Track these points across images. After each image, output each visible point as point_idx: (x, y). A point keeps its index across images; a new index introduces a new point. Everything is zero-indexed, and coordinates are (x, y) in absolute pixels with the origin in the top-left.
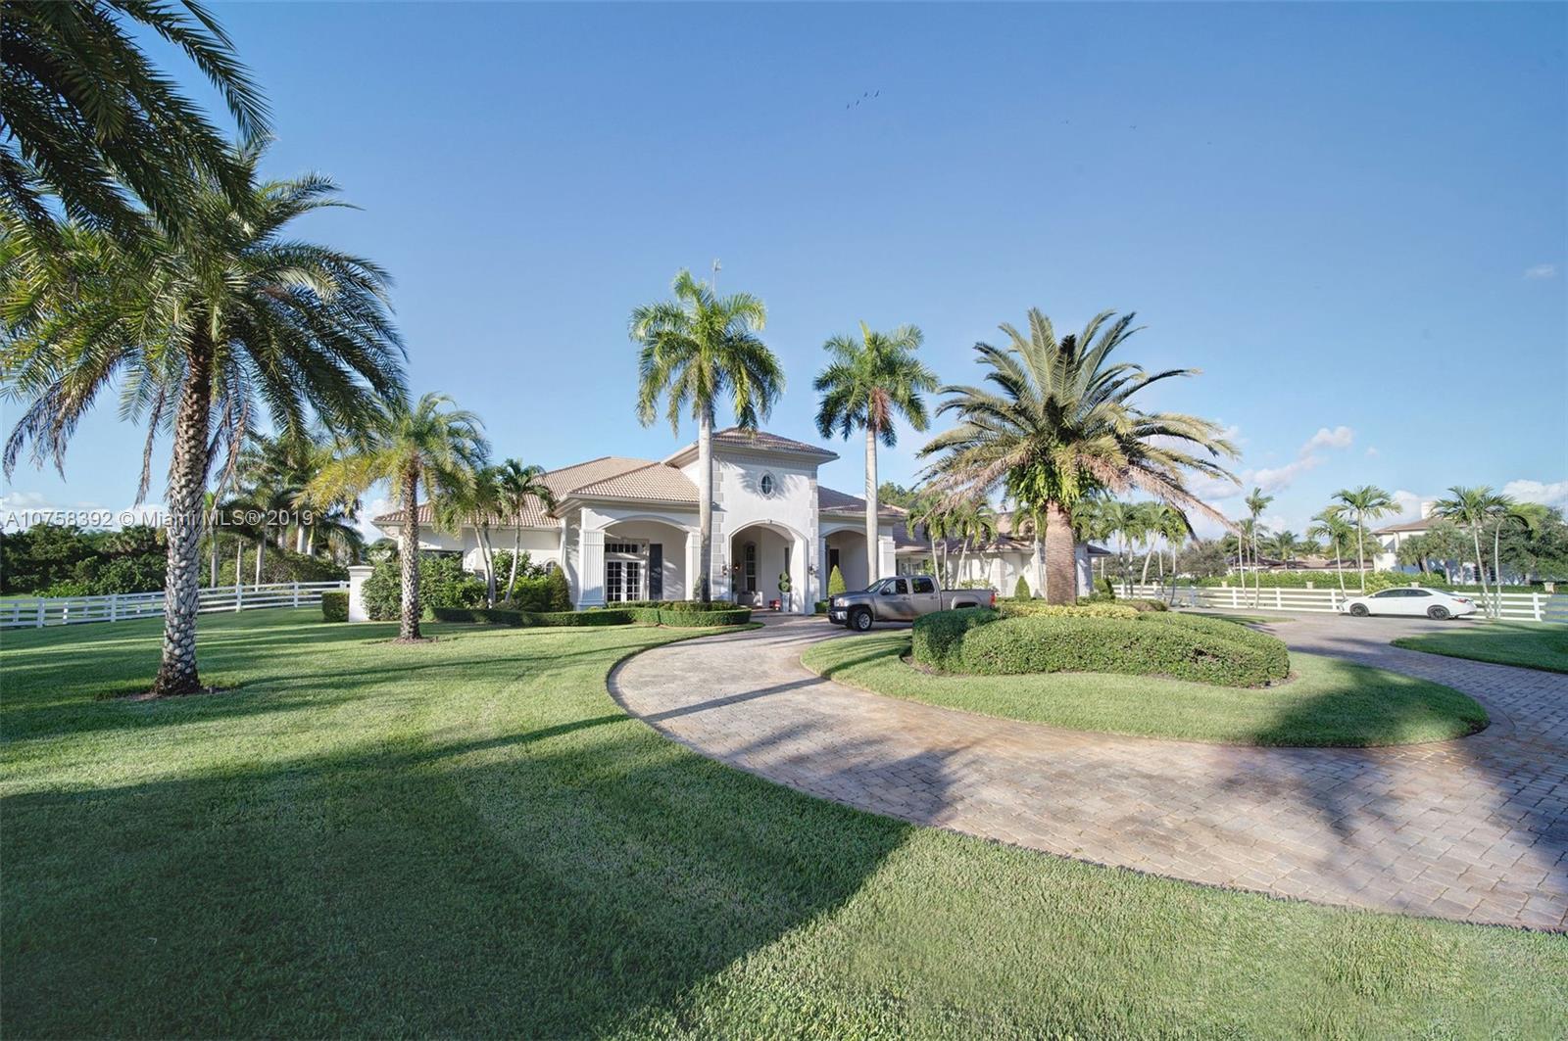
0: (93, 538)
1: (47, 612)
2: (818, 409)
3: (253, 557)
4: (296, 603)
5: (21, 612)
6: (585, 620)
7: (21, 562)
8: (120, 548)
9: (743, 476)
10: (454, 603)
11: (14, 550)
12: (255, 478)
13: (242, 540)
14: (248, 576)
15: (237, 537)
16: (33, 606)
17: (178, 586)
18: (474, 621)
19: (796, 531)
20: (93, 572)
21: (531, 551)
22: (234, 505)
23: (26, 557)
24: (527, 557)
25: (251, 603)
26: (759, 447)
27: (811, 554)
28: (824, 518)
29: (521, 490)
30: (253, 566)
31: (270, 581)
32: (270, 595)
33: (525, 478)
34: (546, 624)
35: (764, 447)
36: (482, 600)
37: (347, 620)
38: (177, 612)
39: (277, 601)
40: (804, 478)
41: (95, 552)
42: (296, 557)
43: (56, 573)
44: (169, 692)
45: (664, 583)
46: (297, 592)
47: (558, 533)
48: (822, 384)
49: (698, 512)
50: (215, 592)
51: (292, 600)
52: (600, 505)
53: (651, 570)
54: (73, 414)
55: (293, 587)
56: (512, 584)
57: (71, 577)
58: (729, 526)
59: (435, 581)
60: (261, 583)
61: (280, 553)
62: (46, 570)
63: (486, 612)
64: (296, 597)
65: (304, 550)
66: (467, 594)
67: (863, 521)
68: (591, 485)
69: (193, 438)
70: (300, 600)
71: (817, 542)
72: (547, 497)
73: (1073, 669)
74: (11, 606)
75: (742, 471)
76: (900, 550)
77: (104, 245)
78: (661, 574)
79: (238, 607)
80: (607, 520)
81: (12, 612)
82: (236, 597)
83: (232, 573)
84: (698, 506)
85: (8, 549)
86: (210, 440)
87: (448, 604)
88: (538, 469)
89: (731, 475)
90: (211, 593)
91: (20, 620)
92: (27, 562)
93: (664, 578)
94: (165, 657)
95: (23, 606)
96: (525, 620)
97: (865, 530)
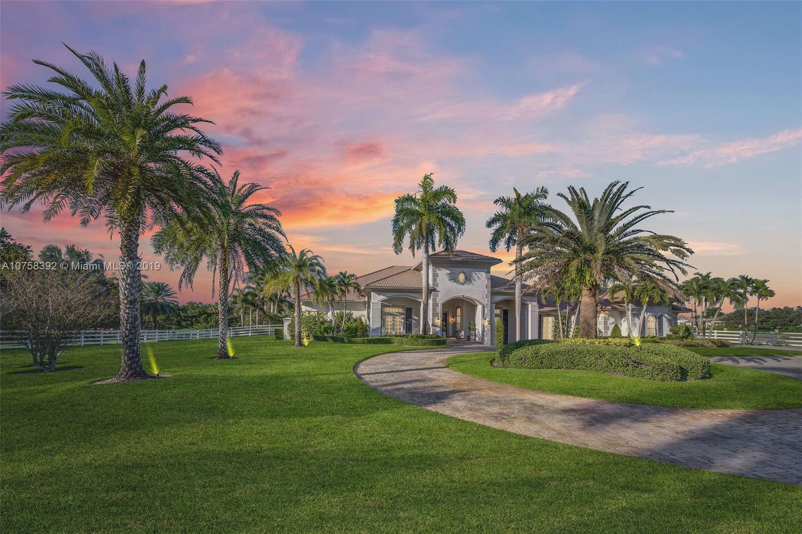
0: (206, 307)
1: (193, 335)
2: (491, 237)
3: (255, 315)
4: (269, 333)
5: (185, 335)
6: (371, 342)
7: (185, 317)
8: (214, 311)
9: (449, 274)
10: (321, 334)
11: (183, 312)
12: (254, 282)
13: (252, 308)
14: (254, 322)
15: (250, 306)
16: (188, 333)
17: (222, 324)
18: (327, 341)
19: (477, 300)
20: (206, 320)
21: (352, 311)
22: (248, 293)
23: (186, 315)
24: (351, 314)
25: (255, 333)
26: (457, 259)
27: (486, 312)
28: (493, 294)
29: (347, 285)
30: (256, 318)
31: (261, 324)
32: (261, 330)
33: (348, 280)
34: (353, 343)
35: (459, 259)
36: (331, 333)
37: (283, 339)
38: (222, 333)
39: (263, 332)
40: (483, 274)
41: (206, 313)
42: (271, 314)
43: (195, 321)
44: (221, 358)
45: (412, 326)
46: (270, 328)
47: (365, 303)
48: (489, 224)
49: (422, 292)
50: (244, 328)
51: (268, 332)
52: (380, 291)
53: (407, 320)
54: (194, 271)
55: (268, 327)
56: (343, 326)
57: (199, 322)
58: (441, 298)
59: (314, 324)
60: (259, 325)
61: (265, 313)
62: (192, 320)
63: (332, 338)
64: (269, 331)
65: (274, 311)
66: (326, 330)
67: (514, 294)
68: (375, 282)
69: (224, 276)
70: (271, 332)
71: (489, 306)
72: (357, 287)
73: (567, 368)
74: (182, 333)
75: (449, 272)
76: (540, 310)
77: (196, 227)
78: (411, 322)
79: (250, 334)
80: (382, 297)
81: (183, 335)
82: (249, 330)
83: (249, 321)
84: (422, 289)
85: (181, 312)
86: (229, 277)
87: (319, 334)
88: (353, 275)
89: (443, 273)
90: (242, 328)
91: (185, 337)
92: (186, 317)
93: (413, 324)
94: (220, 347)
95: (186, 333)
96: (346, 340)
97: (515, 298)
